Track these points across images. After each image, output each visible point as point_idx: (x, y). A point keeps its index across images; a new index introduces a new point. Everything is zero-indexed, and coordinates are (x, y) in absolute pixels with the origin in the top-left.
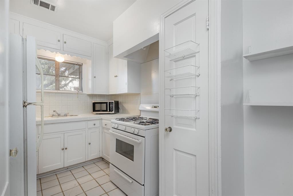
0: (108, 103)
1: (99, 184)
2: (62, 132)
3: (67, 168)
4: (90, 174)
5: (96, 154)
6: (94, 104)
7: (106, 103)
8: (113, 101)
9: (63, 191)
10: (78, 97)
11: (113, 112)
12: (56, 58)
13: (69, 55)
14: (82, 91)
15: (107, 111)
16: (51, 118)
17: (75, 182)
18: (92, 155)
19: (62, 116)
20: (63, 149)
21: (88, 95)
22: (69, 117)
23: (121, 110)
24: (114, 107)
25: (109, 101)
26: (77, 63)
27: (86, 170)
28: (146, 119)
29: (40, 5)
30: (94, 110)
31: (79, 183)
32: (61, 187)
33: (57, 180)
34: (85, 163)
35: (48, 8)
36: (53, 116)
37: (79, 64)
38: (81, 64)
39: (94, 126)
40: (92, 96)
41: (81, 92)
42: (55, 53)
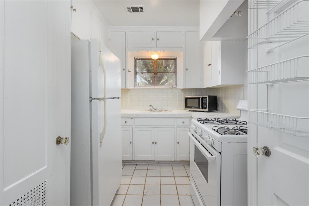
0: (201, 98)
1: (178, 193)
2: (152, 126)
3: (158, 162)
4: (174, 176)
5: (186, 156)
6: (186, 99)
7: (199, 98)
8: (207, 96)
9: (146, 184)
10: (172, 93)
11: (207, 110)
12: (152, 56)
13: (162, 51)
14: (177, 86)
15: (199, 107)
16: (149, 111)
17: (158, 179)
18: (181, 156)
19: (158, 111)
20: (153, 143)
21: (182, 89)
22: (164, 112)
23: (220, 108)
24: (207, 104)
25: (202, 96)
26: (171, 58)
27: (173, 170)
28: (245, 123)
29: (133, 11)
30: (186, 106)
31: (161, 183)
32: (146, 180)
33: (147, 171)
34: (174, 162)
35: (139, 11)
36: (151, 110)
37: (173, 58)
38: (175, 58)
39: (182, 124)
40: (185, 90)
41: (175, 87)
42: (150, 51)
